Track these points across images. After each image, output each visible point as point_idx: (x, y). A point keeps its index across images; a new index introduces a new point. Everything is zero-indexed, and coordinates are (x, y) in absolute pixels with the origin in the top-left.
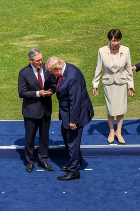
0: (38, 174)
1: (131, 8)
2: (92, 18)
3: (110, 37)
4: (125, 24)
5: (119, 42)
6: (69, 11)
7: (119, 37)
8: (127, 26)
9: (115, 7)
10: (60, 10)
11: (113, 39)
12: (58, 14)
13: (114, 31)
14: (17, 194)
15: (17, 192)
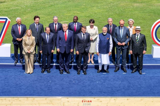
0: (64, 75)
1: (102, 12)
2: (87, 15)
3: (90, 22)
4: (99, 18)
5: (93, 24)
6: (78, 12)
7: (94, 22)
8: (100, 19)
9: (96, 11)
10: (75, 12)
11: (91, 23)
12: (74, 13)
13: (92, 20)
14: (55, 82)
15: (56, 81)
